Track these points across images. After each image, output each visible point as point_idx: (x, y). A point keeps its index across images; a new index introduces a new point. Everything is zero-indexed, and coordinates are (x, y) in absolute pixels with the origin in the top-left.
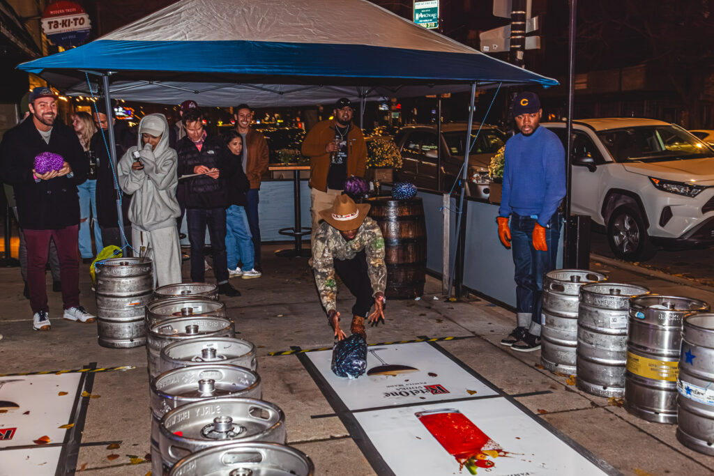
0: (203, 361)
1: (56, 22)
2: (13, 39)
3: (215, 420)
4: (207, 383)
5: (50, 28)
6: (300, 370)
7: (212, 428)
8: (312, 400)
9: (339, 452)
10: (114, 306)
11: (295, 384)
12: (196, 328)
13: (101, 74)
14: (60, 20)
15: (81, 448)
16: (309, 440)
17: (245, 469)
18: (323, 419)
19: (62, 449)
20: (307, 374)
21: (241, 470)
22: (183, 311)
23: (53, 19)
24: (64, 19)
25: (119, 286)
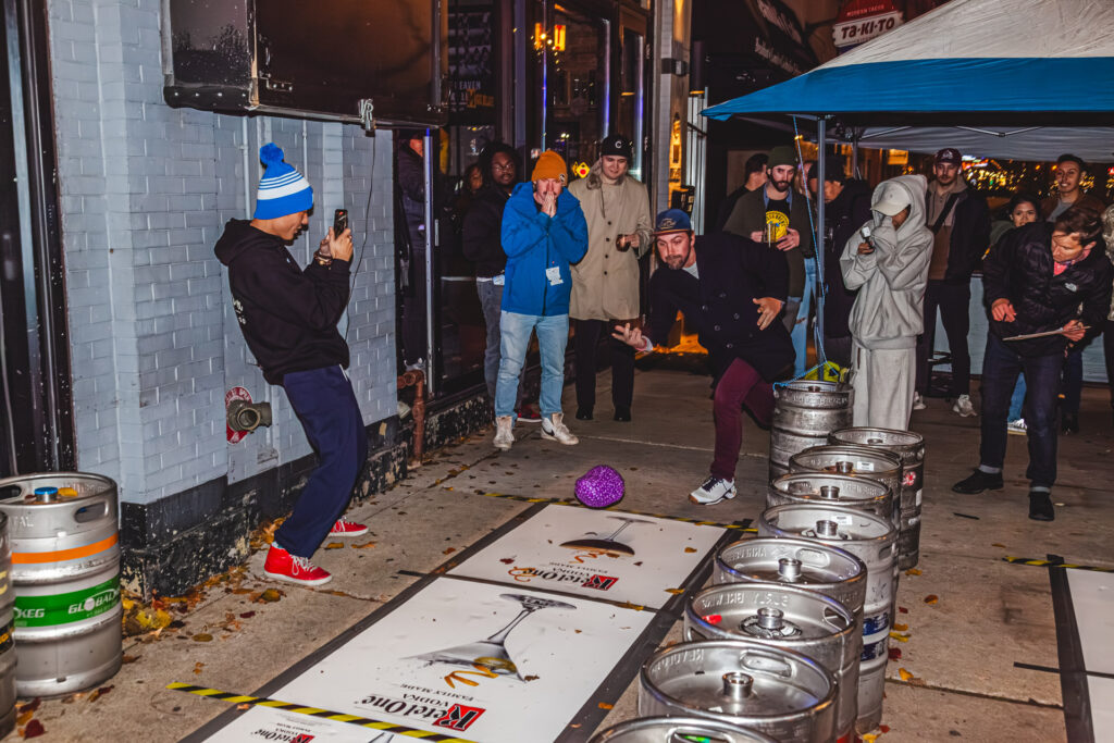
0: (815, 537)
3: (759, 611)
4: (790, 564)
6: (1041, 592)
7: (755, 620)
8: (1033, 641)
9: (1030, 725)
10: (791, 447)
11: (1020, 611)
12: (836, 491)
13: (815, 118)
15: (678, 622)
16: (990, 694)
17: (743, 675)
18: (1032, 672)
19: (655, 616)
20: (1050, 600)
21: (738, 674)
22: (839, 465)
25: (800, 419)
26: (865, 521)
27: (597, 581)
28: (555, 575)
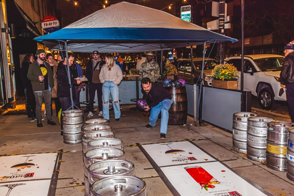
0: (103, 147)
1: (47, 24)
2: (31, 30)
3: (108, 168)
4: (105, 154)
5: (45, 26)
6: (139, 152)
7: (107, 170)
8: (144, 163)
9: (155, 182)
10: (69, 128)
11: (138, 157)
12: (100, 135)
13: (64, 41)
14: (48, 23)
15: (58, 180)
16: (143, 177)
17: (120, 185)
18: (148, 170)
19: (51, 180)
20: (142, 153)
21: (118, 185)
22: (95, 129)
23: (46, 23)
24: (50, 22)
25: (71, 120)
26: (112, 141)
27: (28, 175)
28: (14, 177)
